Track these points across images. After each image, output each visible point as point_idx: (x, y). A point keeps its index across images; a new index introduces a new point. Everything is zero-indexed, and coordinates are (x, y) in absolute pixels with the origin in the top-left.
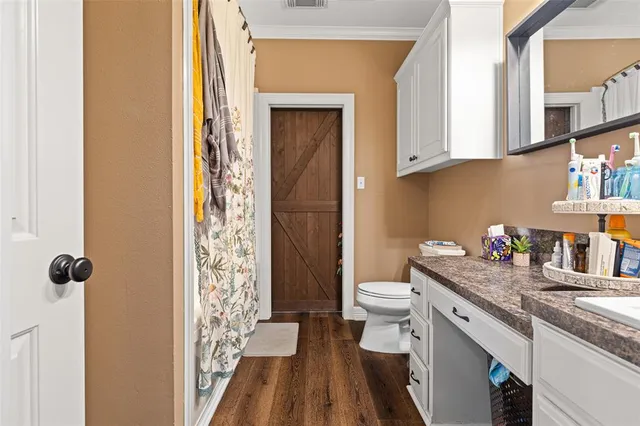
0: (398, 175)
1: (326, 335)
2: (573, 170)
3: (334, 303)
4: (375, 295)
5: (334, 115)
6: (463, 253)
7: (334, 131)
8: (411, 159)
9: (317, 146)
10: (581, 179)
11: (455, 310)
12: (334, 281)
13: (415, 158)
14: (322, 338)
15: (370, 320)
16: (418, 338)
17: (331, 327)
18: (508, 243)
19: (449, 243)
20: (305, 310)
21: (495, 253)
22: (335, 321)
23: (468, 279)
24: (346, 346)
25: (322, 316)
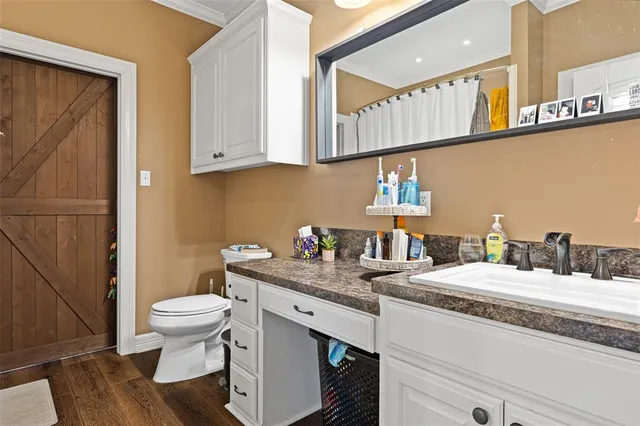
0: (193, 172)
1: (99, 382)
2: (380, 182)
3: (102, 337)
4: (177, 314)
5: (104, 85)
6: (270, 255)
7: (102, 106)
8: (215, 156)
9: (74, 123)
10: (385, 189)
11: (296, 308)
12: (102, 308)
13: (221, 155)
14: (95, 387)
15: (168, 345)
16: (245, 348)
17: (104, 369)
18: (316, 242)
19: (255, 246)
20: (53, 358)
21: (306, 252)
22: (108, 360)
23: (302, 276)
24: (135, 387)
25: (84, 359)
